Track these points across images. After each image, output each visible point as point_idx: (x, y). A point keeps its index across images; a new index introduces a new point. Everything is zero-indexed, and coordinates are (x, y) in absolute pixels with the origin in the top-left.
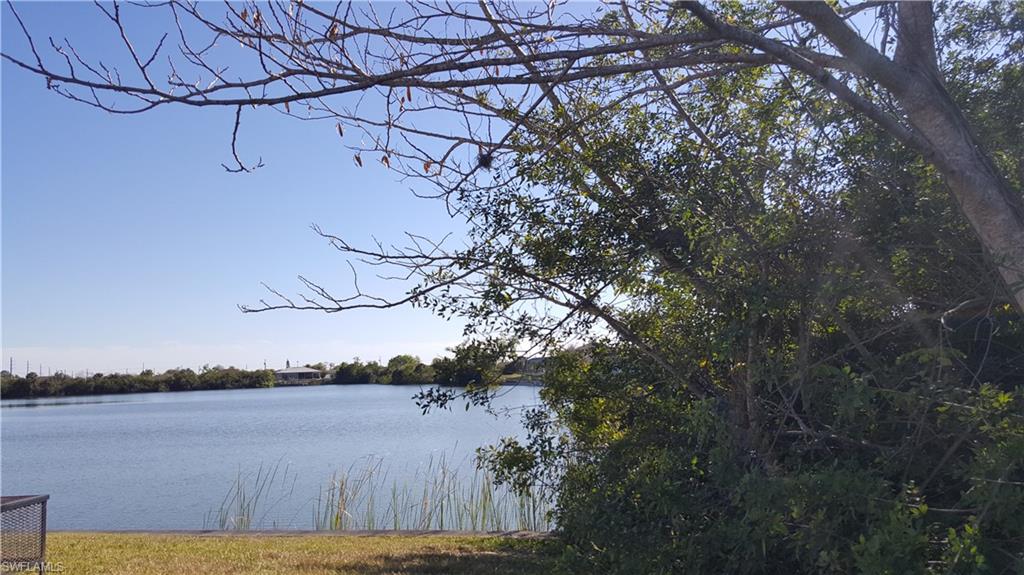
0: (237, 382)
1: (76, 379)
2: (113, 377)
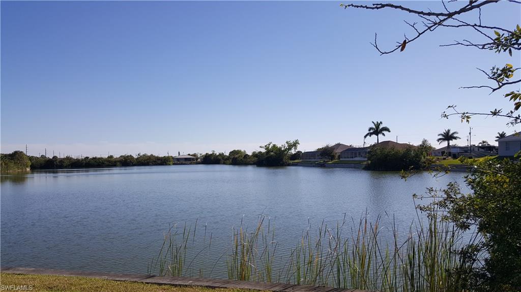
0: (155, 162)
1: (77, 159)
2: (94, 159)
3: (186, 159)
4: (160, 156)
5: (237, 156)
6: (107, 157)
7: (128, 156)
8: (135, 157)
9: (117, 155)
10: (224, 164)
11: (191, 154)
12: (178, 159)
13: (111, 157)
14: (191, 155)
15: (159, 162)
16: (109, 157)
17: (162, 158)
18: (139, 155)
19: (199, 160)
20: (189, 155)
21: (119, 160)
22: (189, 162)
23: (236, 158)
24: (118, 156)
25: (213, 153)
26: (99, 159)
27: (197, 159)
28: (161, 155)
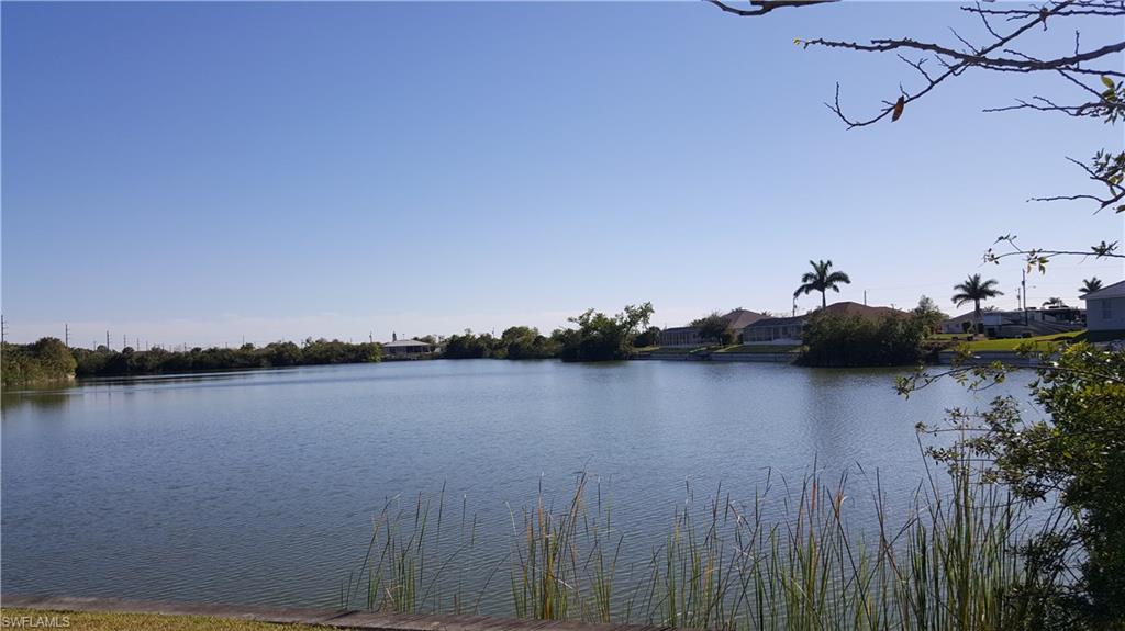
0: (342, 356)
1: (175, 353)
2: (212, 351)
3: (409, 349)
4: (354, 343)
5: (519, 340)
6: (239, 348)
7: (284, 345)
8: (300, 345)
9: (260, 343)
10: (492, 357)
11: (420, 337)
12: (393, 350)
13: (249, 347)
14: (421, 340)
15: (352, 356)
16: (243, 347)
17: (358, 346)
18: (307, 341)
19: (437, 350)
20: (416, 339)
21: (265, 353)
22: (418, 355)
23: (518, 345)
24: (264, 345)
25: (468, 335)
26: (224, 351)
27: (433, 348)
28: (356, 342)
